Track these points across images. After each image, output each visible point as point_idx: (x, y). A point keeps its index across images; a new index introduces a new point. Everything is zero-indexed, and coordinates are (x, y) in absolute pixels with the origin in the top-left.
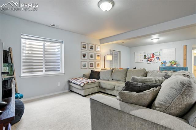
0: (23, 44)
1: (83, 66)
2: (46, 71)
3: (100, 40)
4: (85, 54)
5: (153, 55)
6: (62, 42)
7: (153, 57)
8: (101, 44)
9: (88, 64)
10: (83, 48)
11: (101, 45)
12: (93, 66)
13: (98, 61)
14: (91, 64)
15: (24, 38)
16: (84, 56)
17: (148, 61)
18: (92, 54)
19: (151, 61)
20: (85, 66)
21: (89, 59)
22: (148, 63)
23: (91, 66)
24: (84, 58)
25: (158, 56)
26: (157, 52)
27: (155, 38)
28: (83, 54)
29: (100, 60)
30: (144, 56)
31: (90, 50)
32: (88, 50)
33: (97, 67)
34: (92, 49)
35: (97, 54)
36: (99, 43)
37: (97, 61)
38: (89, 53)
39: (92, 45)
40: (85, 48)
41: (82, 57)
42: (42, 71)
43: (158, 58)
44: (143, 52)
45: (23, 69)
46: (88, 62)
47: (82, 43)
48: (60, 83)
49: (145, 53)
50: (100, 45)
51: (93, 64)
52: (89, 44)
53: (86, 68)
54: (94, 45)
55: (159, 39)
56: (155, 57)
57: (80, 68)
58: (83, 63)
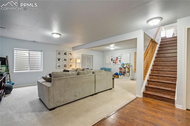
0: (15, 54)
1: (58, 67)
2: (30, 70)
3: (73, 48)
4: (60, 59)
5: (117, 58)
6: (42, 51)
7: (117, 60)
9: (62, 65)
10: (58, 54)
11: (73, 51)
12: (66, 67)
13: (71, 63)
14: (64, 65)
15: (16, 50)
16: (59, 60)
17: (114, 63)
18: (65, 58)
19: (116, 63)
20: (59, 66)
21: (63, 62)
22: (114, 65)
23: (64, 67)
24: (59, 61)
25: (120, 60)
26: (119, 56)
27: (112, 47)
28: (58, 58)
29: (73, 62)
30: (112, 59)
31: (64, 55)
32: (62, 55)
33: (69, 67)
34: (66, 54)
35: (70, 58)
36: (72, 50)
37: (69, 63)
38: (63, 57)
39: (66, 52)
40: (60, 54)
41: (57, 60)
42: (28, 70)
43: (120, 61)
44: (111, 56)
45: (15, 68)
47: (57, 51)
48: (40, 77)
49: (112, 57)
51: (66, 65)
52: (63, 51)
53: (60, 68)
55: (114, 47)
56: (118, 60)
57: (55, 68)
58: (58, 65)
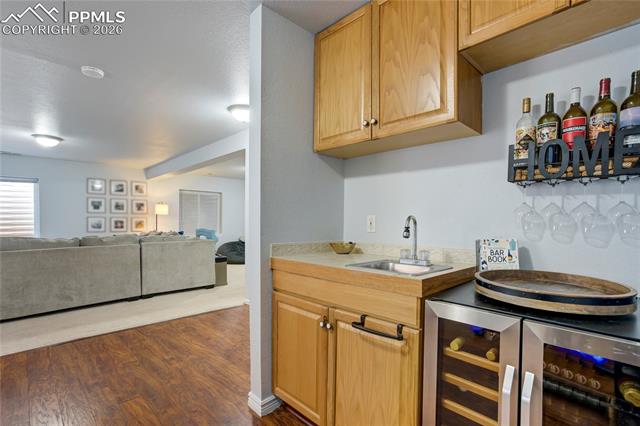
1: (94, 227)
3: (147, 170)
4: (100, 203)
6: (35, 181)
8: (148, 178)
9: (108, 222)
11: (148, 181)
12: (122, 227)
13: (139, 216)
14: (117, 222)
16: (96, 207)
18: (119, 201)
20: (98, 226)
21: (111, 212)
23: (116, 228)
24: (96, 211)
28: (93, 202)
29: (147, 214)
31: (114, 193)
32: (108, 192)
33: (134, 229)
34: (122, 191)
35: (135, 203)
36: (144, 179)
37: (134, 216)
38: (112, 197)
39: (121, 183)
40: (100, 190)
41: (91, 208)
46: (108, 220)
47: (90, 181)
50: (146, 183)
51: (122, 222)
52: (111, 181)
53: (102, 229)
54: (126, 181)
57: (84, 229)
58: (92, 221)
